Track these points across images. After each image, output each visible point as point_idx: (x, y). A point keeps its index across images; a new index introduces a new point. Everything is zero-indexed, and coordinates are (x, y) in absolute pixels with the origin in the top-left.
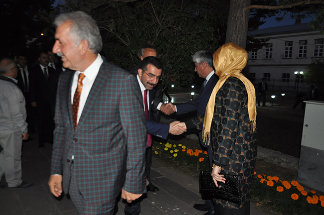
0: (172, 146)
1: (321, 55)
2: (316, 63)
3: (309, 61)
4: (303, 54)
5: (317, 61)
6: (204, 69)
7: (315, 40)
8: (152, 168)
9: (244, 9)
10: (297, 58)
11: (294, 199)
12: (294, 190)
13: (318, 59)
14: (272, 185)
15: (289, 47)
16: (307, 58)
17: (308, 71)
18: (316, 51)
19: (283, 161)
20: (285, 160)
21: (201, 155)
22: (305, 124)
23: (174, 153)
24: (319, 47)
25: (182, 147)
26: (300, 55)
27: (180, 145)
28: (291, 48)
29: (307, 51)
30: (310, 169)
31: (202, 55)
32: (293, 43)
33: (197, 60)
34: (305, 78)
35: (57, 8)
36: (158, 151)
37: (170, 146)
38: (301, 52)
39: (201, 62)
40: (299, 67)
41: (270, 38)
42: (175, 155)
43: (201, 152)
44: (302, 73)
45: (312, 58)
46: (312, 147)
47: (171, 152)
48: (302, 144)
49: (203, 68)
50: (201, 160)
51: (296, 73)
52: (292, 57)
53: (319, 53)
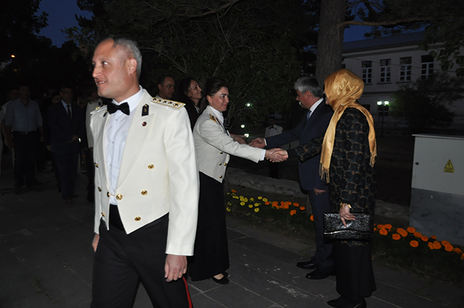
0: (249, 200)
1: (409, 78)
2: (405, 89)
3: (394, 87)
4: (386, 77)
5: (406, 87)
6: (308, 99)
7: (401, 59)
8: (227, 228)
9: (339, 26)
10: (378, 84)
11: (414, 246)
12: (411, 237)
13: (406, 84)
14: (386, 233)
15: (368, 69)
16: (391, 83)
17: (395, 100)
18: (402, 73)
19: (387, 211)
20: (389, 209)
21: (291, 208)
22: (415, 162)
23: (255, 207)
24: (406, 68)
25: (263, 200)
26: (382, 80)
27: (260, 198)
28: (370, 71)
29: (391, 75)
30: (423, 216)
31: (305, 83)
32: (373, 63)
33: (300, 88)
34: (390, 109)
35: (41, 18)
36: (230, 207)
37: (246, 200)
38: (383, 75)
39: (305, 91)
40: (383, 95)
41: (344, 58)
42: (257, 210)
43: (290, 203)
44: (387, 103)
45: (398, 83)
46: (425, 189)
47: (251, 206)
48: (413, 186)
49: (306, 97)
50: (293, 212)
51: (379, 103)
52: (372, 82)
53: (406, 76)
